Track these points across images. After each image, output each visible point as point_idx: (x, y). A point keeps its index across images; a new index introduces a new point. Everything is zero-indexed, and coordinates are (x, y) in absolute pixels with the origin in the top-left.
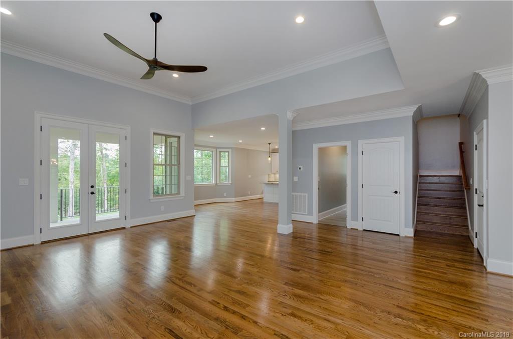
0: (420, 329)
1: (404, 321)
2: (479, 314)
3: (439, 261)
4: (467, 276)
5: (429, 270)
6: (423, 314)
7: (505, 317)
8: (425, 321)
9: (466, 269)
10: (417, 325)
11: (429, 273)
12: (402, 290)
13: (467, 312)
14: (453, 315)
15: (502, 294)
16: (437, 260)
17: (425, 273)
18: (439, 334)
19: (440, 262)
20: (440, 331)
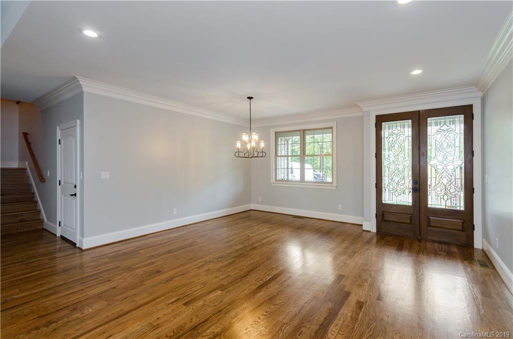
0: (77, 317)
1: (59, 322)
2: (103, 280)
3: (38, 259)
4: (72, 260)
5: (36, 271)
6: (68, 306)
7: (116, 272)
8: (75, 309)
9: (67, 255)
10: (73, 316)
11: (40, 274)
12: (28, 302)
13: (96, 283)
14: (90, 291)
15: (104, 260)
16: (35, 260)
17: (35, 275)
18: (93, 309)
19: (41, 260)
20: (92, 307)
